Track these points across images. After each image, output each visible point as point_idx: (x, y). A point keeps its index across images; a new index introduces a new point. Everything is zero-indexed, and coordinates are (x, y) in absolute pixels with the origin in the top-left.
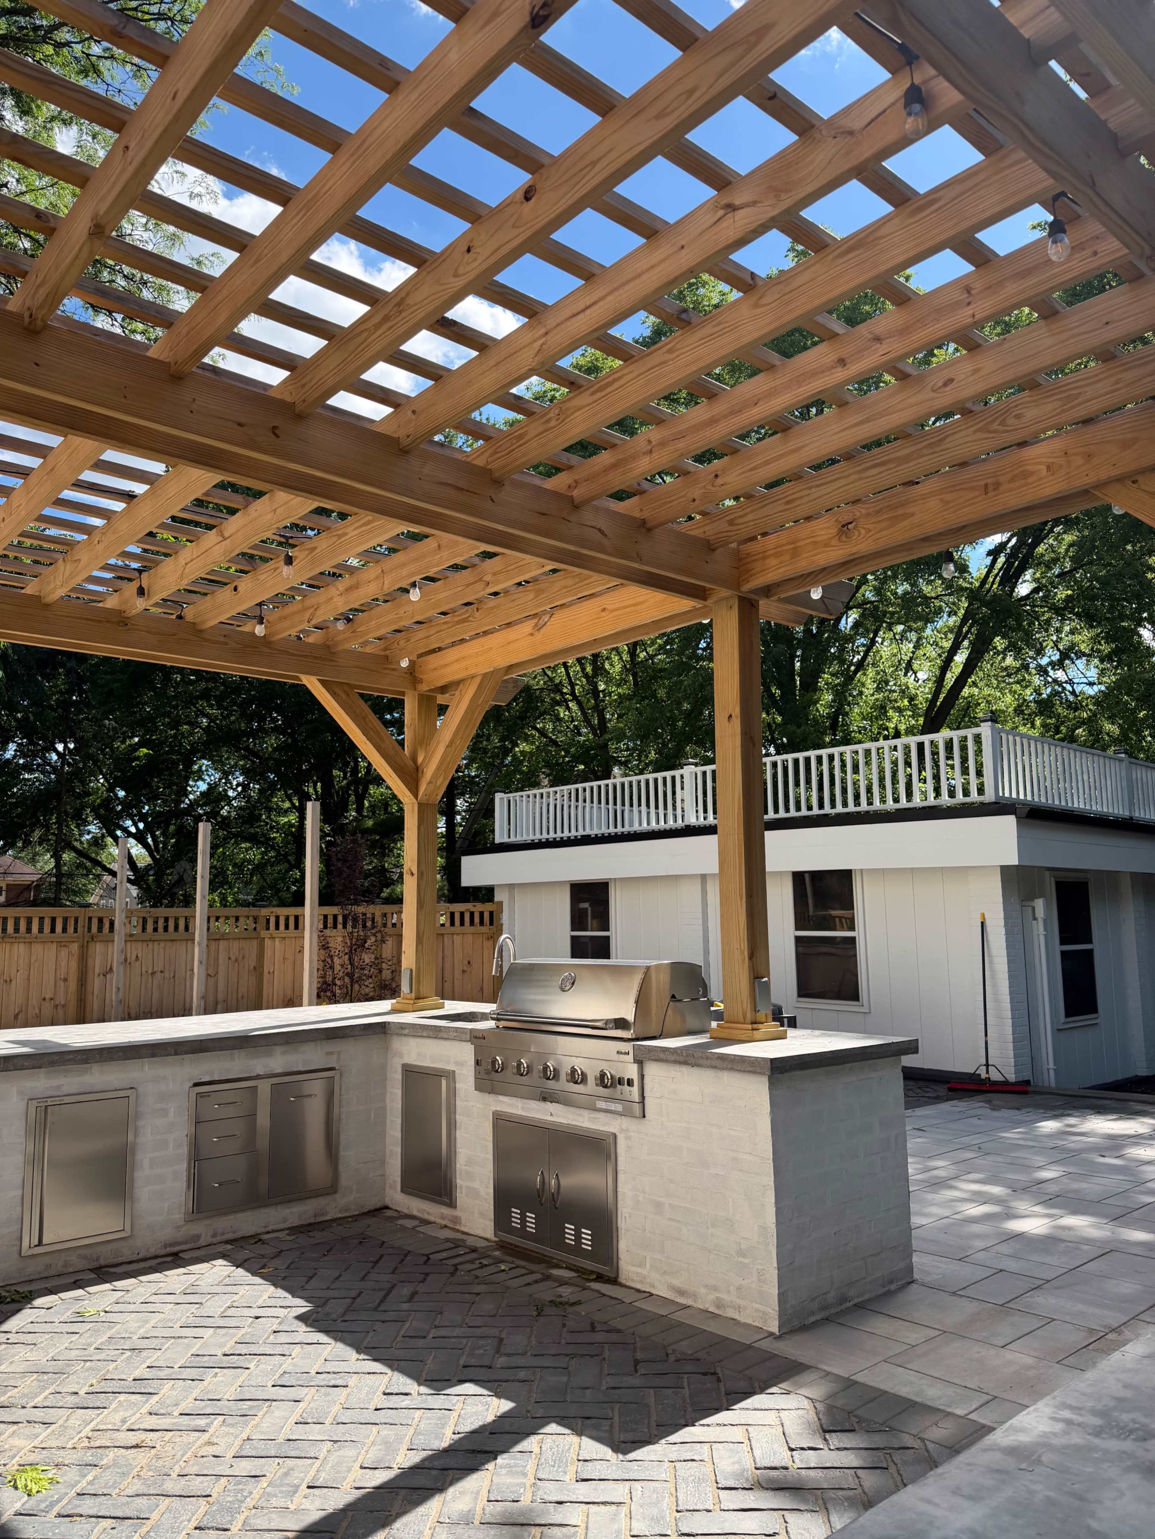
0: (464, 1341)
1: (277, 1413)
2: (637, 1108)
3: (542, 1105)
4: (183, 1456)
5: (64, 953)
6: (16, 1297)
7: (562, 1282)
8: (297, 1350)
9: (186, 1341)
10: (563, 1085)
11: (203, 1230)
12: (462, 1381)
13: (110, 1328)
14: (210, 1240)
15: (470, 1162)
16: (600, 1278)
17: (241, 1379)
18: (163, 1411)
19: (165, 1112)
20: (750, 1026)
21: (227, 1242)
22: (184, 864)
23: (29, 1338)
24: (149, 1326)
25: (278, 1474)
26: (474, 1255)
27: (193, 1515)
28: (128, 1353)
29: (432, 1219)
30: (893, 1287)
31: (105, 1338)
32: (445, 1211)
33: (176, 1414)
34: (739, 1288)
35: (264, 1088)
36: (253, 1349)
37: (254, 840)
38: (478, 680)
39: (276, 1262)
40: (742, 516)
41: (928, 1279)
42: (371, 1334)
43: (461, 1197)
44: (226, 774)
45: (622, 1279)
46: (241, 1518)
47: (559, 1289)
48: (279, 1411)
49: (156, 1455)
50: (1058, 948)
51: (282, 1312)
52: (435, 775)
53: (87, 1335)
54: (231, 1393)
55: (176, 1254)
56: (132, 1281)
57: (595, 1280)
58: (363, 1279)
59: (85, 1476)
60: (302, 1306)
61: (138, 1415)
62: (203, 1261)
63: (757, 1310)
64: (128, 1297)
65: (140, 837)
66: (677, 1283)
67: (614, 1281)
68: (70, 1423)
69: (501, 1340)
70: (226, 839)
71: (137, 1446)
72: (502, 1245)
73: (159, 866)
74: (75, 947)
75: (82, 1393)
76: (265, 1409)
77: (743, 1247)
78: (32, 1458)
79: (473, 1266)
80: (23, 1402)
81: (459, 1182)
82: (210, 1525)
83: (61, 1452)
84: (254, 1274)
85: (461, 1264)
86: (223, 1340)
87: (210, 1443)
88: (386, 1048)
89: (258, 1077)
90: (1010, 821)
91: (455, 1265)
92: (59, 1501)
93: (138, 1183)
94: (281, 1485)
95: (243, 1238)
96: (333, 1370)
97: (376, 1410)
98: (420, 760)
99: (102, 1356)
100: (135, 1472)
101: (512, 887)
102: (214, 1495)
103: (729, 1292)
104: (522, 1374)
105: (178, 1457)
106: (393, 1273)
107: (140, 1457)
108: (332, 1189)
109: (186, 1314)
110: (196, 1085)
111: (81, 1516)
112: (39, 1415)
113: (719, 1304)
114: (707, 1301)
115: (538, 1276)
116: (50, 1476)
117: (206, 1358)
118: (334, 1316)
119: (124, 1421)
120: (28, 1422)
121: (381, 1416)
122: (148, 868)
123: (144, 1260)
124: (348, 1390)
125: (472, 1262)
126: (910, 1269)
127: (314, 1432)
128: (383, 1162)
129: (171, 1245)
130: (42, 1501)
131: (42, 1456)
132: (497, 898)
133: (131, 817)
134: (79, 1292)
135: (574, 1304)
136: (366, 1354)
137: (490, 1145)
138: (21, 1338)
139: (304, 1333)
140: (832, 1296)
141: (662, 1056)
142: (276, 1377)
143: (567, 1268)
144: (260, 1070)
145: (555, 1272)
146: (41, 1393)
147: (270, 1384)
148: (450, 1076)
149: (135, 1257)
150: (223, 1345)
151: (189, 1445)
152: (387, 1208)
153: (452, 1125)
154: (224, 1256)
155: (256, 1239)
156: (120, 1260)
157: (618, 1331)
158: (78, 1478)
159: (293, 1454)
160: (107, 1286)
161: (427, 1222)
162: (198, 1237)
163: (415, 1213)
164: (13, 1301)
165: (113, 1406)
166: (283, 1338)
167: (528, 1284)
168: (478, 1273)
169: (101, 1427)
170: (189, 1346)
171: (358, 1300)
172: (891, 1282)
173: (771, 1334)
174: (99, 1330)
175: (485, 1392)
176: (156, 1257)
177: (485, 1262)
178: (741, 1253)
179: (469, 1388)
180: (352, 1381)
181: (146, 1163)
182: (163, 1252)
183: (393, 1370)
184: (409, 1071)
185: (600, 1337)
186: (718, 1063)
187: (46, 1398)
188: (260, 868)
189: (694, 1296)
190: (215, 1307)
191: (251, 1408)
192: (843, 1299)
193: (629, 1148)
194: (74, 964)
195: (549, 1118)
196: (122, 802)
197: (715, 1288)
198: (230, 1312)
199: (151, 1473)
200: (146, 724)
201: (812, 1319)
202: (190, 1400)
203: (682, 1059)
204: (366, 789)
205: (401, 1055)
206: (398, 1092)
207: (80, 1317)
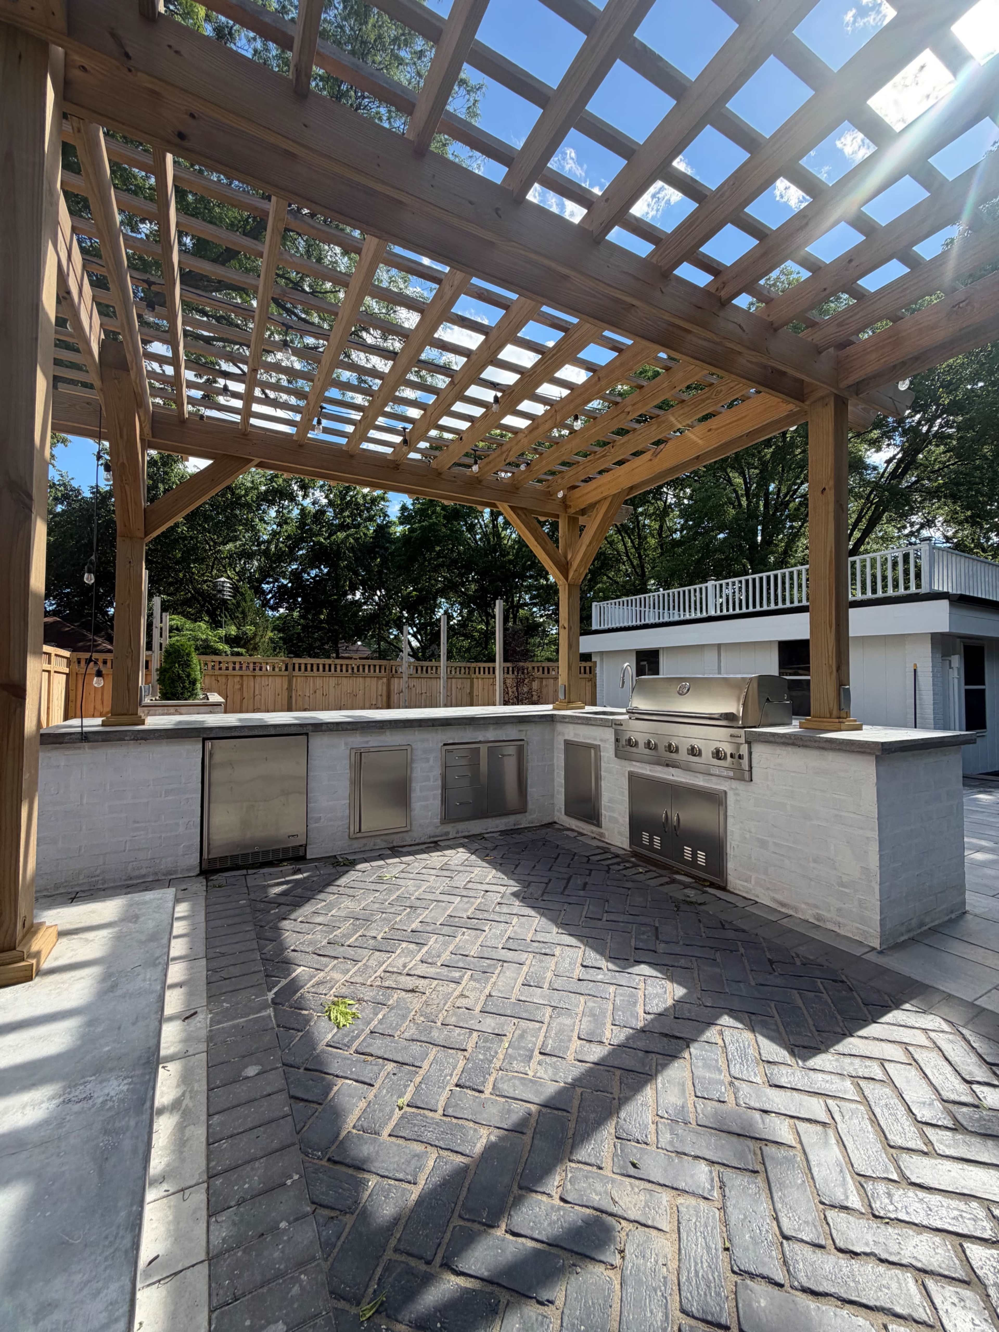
0: (630, 926)
1: (508, 974)
2: (747, 775)
3: (666, 769)
4: (445, 1004)
5: (380, 682)
6: (347, 862)
7: (686, 886)
8: (515, 920)
9: (443, 904)
10: (683, 755)
11: (451, 829)
12: (639, 962)
13: (398, 889)
14: (455, 835)
15: (610, 801)
16: (712, 885)
17: (481, 939)
18: (430, 961)
19: (428, 760)
20: (837, 720)
21: (465, 837)
22: (434, 646)
23: (350, 891)
24: (421, 890)
25: (516, 1035)
26: (618, 860)
27: (454, 1069)
28: (409, 910)
29: (585, 832)
30: (953, 916)
31: (395, 897)
32: (594, 829)
33: (439, 964)
34: (839, 910)
35: (484, 749)
36: (486, 915)
37: (466, 636)
38: (610, 499)
39: (495, 852)
40: (851, 317)
41: (977, 911)
42: (563, 912)
43: (604, 821)
44: (452, 605)
45: (730, 887)
46: (491, 1079)
47: (686, 891)
48: (510, 971)
49: (426, 1001)
50: (964, 687)
51: (502, 889)
52: (579, 566)
53: (384, 893)
54: (474, 951)
55: (436, 842)
56: (411, 858)
57: (709, 886)
58: (550, 870)
59: (377, 1014)
60: (515, 887)
61: (413, 962)
62: (452, 848)
63: (858, 928)
64: (408, 869)
65: (414, 635)
66: (779, 897)
67: (724, 889)
68: (370, 963)
69: (657, 928)
70: (453, 636)
71: (413, 991)
72: (635, 854)
73: (423, 648)
74: (385, 680)
75: (379, 937)
76: (499, 968)
77: (844, 880)
78: (344, 991)
79: (621, 867)
80: (342, 941)
81: (603, 812)
82: (467, 1084)
83: (362, 989)
84: (483, 860)
85: (612, 864)
86: (466, 906)
87: (462, 995)
88: (553, 730)
89: (480, 742)
90: (945, 603)
91: (608, 865)
92: (358, 1036)
93: (413, 800)
94: (519, 1049)
95: (474, 835)
96: (542, 939)
97: (579, 980)
98: (569, 557)
99: (392, 910)
100: (410, 1017)
101: (601, 653)
102: (470, 1050)
103: (830, 911)
104: (682, 962)
105: (441, 1005)
106: (568, 867)
107: (415, 1001)
108: (523, 809)
109: (442, 884)
110: (445, 745)
111: (372, 1055)
112: (351, 952)
113: (819, 918)
114: (808, 914)
115: (666, 879)
116: (354, 1010)
117: (457, 919)
118: (536, 896)
119: (404, 966)
120: (344, 958)
121: (584, 987)
122: (418, 648)
123: (418, 844)
124: (555, 959)
125: (618, 864)
126: (964, 903)
127: (537, 996)
128: (552, 796)
129: (433, 837)
130: (346, 1035)
131: (349, 990)
132: (594, 659)
133: (410, 625)
134: (381, 863)
135: (700, 904)
136: (563, 929)
137: (626, 793)
138: (348, 891)
139: (517, 906)
140: (914, 922)
141: (772, 739)
142: (504, 941)
143: (685, 875)
144: (481, 738)
145: (678, 877)
146: (354, 934)
147: (500, 946)
148: (597, 748)
149: (413, 843)
150: (466, 910)
151: (447, 996)
152: (555, 823)
153: (598, 778)
154: (463, 846)
155: (480, 837)
156: (405, 843)
157: (744, 931)
158: (371, 1016)
159: (524, 1015)
160: (397, 860)
161: (582, 834)
162: (447, 833)
163: (574, 827)
164: (344, 865)
165: (398, 952)
166: (505, 909)
167: (662, 885)
168: (624, 872)
169: (390, 969)
170: (445, 909)
171: (550, 885)
172: (952, 912)
173: (874, 949)
174: (390, 890)
175: (659, 975)
176: (425, 843)
177: (627, 865)
178: (842, 884)
179: (644, 969)
180: (557, 951)
181: (418, 789)
182: (429, 841)
183: (586, 945)
184: (568, 743)
185: (730, 934)
186: (827, 745)
187: (357, 939)
188: (468, 650)
189: (796, 909)
190: (461, 880)
191: (489, 966)
192: (922, 924)
193: (737, 801)
194: (385, 688)
195: (671, 778)
196: (406, 618)
197: (816, 907)
198: (470, 885)
199: (422, 1019)
200: (414, 582)
201: (902, 938)
202: (448, 953)
203: (790, 741)
204: (518, 611)
205: (563, 734)
206: (562, 756)
207: (380, 880)
